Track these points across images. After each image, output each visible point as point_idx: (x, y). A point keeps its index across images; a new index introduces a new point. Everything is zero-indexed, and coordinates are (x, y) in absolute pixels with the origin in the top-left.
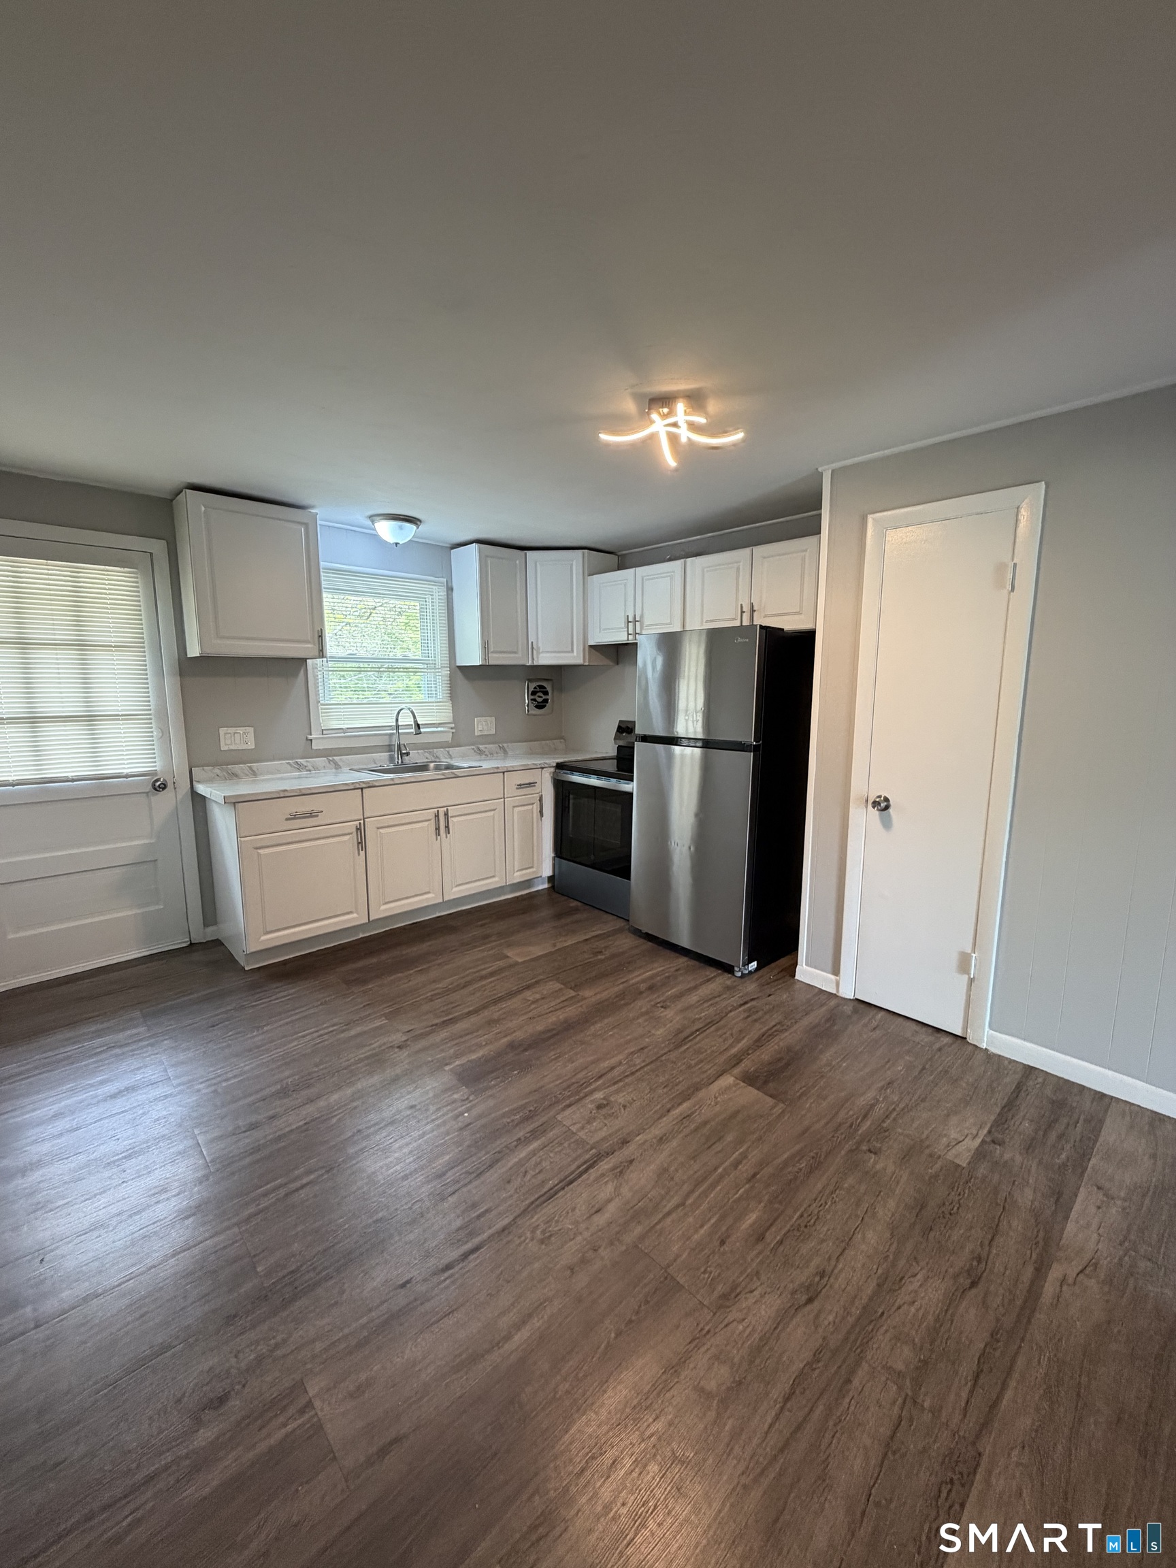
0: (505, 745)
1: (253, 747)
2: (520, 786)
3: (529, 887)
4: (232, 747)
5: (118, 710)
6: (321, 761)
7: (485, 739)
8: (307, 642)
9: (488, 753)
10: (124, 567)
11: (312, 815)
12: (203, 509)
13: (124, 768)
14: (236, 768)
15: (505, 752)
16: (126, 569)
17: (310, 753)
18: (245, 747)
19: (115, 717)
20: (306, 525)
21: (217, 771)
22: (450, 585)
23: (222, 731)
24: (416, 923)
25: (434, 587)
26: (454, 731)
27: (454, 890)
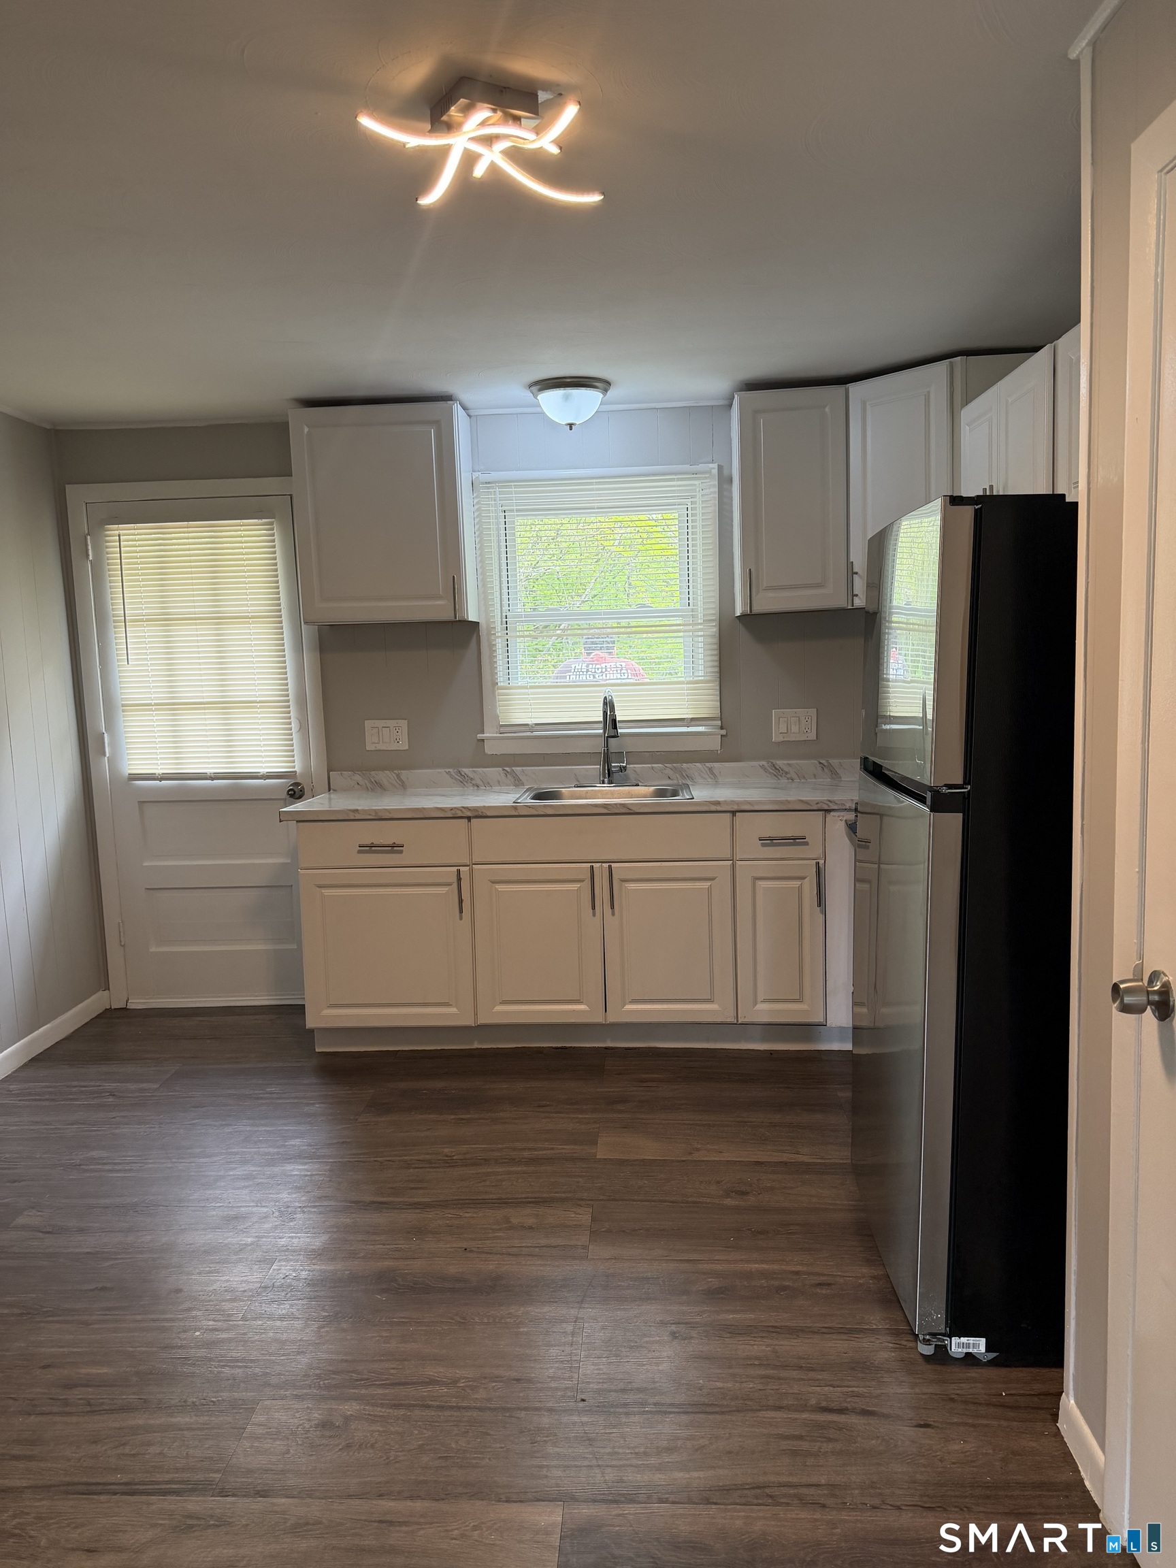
0: (835, 762)
1: (407, 748)
2: (769, 841)
3: (808, 1038)
4: (380, 747)
5: (255, 696)
6: (493, 772)
7: (793, 749)
8: (438, 597)
9: (793, 775)
10: (261, 519)
11: (395, 848)
12: (306, 430)
13: (261, 767)
14: (383, 777)
15: (834, 774)
16: (264, 520)
17: (483, 759)
18: (394, 747)
19: (249, 704)
20: (437, 423)
21: (358, 778)
22: (726, 472)
23: (368, 723)
24: (565, 1048)
25: (696, 482)
26: (723, 732)
27: (629, 1007)
